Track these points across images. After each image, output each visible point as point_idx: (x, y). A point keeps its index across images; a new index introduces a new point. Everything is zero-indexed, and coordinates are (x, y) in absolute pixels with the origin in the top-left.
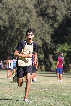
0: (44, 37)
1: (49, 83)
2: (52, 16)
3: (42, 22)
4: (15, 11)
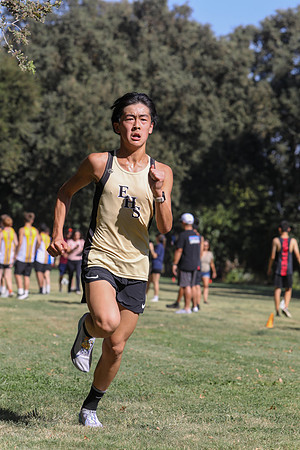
3: (161, 146)
4: (90, 115)
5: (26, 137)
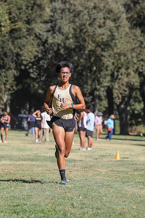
0: (144, 68)
5: (40, 34)
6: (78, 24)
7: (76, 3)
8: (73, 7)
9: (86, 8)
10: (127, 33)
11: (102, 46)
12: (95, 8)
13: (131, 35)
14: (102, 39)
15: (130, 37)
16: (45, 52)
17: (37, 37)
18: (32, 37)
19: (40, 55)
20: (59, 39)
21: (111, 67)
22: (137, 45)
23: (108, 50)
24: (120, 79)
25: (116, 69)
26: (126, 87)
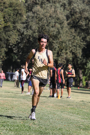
0: (75, 50)
1: (78, 99)
2: (85, 29)
5: (20, 29)
6: (40, 25)
7: (40, 13)
8: (38, 16)
9: (45, 16)
10: (67, 31)
11: (53, 37)
12: (50, 16)
13: (69, 32)
14: (53, 33)
15: (69, 33)
16: (22, 39)
17: (18, 31)
18: (15, 31)
19: (19, 41)
20: (30, 32)
21: (57, 49)
22: (72, 38)
23: (56, 40)
24: (62, 55)
25: (60, 50)
26: (65, 60)
